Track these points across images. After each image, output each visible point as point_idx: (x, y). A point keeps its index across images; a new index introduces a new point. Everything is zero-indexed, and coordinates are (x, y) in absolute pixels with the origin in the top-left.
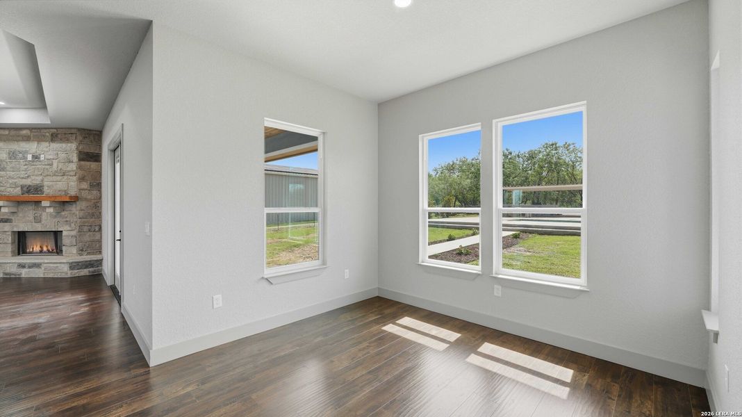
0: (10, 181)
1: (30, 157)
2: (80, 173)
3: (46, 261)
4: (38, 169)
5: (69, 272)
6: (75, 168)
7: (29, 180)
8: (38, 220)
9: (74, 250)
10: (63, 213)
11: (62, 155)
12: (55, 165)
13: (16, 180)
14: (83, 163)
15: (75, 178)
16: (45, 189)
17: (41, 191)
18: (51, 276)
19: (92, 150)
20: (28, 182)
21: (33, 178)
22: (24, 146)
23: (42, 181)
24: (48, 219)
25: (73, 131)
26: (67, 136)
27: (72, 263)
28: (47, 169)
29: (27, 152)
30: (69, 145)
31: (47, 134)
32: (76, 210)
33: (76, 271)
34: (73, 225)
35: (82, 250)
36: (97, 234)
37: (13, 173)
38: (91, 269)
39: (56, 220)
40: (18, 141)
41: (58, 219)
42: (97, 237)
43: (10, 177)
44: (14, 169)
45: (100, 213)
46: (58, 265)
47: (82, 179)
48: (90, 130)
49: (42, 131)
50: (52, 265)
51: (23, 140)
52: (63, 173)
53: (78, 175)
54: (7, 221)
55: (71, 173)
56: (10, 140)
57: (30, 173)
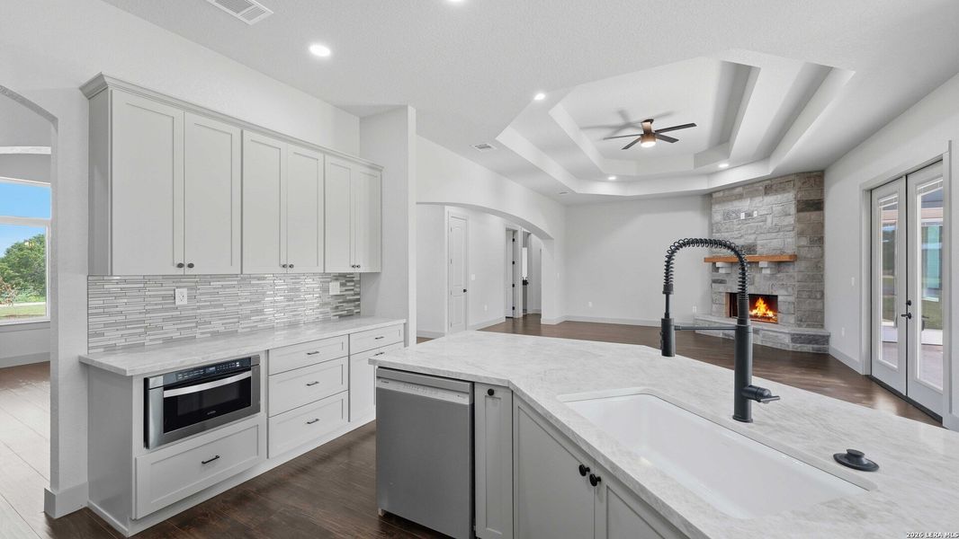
1: (743, 216)
2: (799, 227)
3: (766, 328)
4: (751, 226)
5: (791, 345)
6: (793, 222)
7: (743, 239)
8: (751, 282)
9: (792, 320)
10: (778, 275)
11: (777, 209)
12: (769, 220)
14: (802, 214)
15: (792, 234)
16: (759, 249)
17: (754, 250)
18: (769, 345)
19: (813, 196)
20: (741, 242)
21: (746, 237)
22: (737, 205)
23: (755, 240)
24: (761, 283)
26: (782, 185)
27: (794, 334)
28: (760, 226)
29: (739, 211)
30: (785, 195)
31: (761, 188)
32: (794, 271)
33: (799, 345)
34: (790, 289)
35: (801, 321)
36: (819, 302)
37: (727, 234)
38: (815, 346)
39: (770, 283)
40: (731, 201)
41: (774, 282)
42: (819, 306)
45: (822, 276)
46: (779, 334)
47: (801, 234)
48: (810, 172)
49: (755, 185)
50: (771, 333)
51: (736, 199)
52: (778, 229)
53: (796, 229)
54: (722, 282)
55: (788, 229)
56: (724, 201)
57: (743, 232)
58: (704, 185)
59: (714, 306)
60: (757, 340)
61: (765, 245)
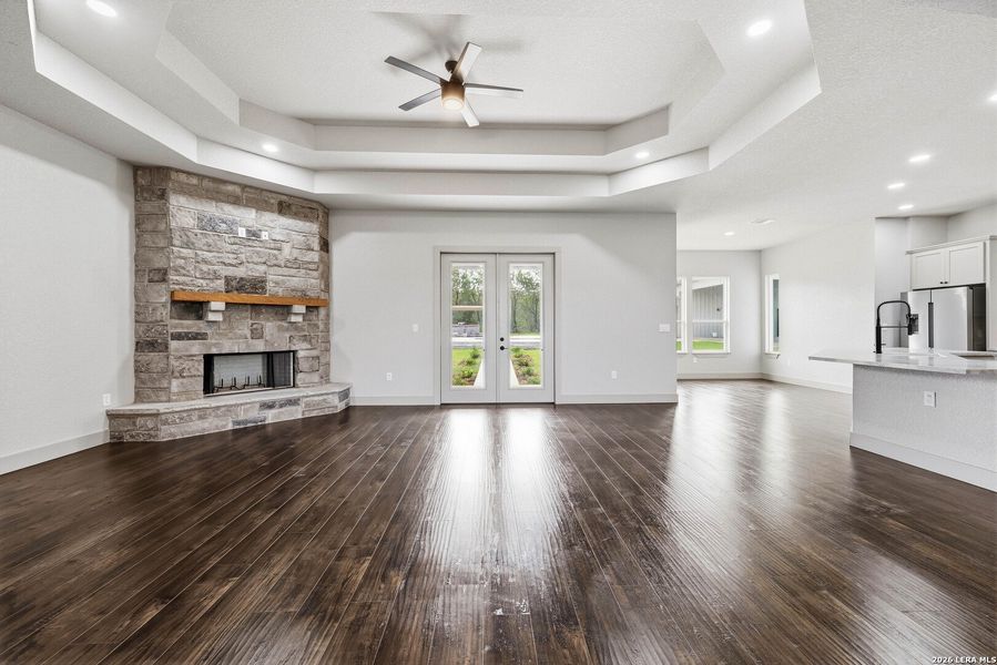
0: (205, 268)
1: (242, 233)
2: (321, 267)
3: (308, 394)
4: (258, 253)
6: (317, 260)
7: (244, 269)
8: (257, 334)
9: (317, 378)
10: (300, 325)
11: (298, 238)
12: (287, 249)
13: (216, 268)
14: (322, 253)
15: (316, 274)
16: (270, 286)
17: (263, 288)
18: (314, 414)
19: (325, 236)
20: (240, 272)
21: (251, 266)
22: (229, 211)
23: (265, 273)
24: (274, 335)
25: (314, 205)
26: (304, 210)
28: (275, 255)
29: (236, 223)
30: (308, 224)
31: (272, 201)
32: (318, 319)
34: (314, 341)
35: (322, 377)
36: (328, 353)
37: (209, 254)
38: (346, 400)
39: (286, 334)
40: (218, 200)
41: (292, 334)
43: (205, 261)
44: (210, 248)
46: (325, 397)
47: (321, 275)
48: (325, 207)
49: (264, 193)
51: (228, 202)
52: (295, 264)
53: (319, 270)
54: (196, 337)
55: (311, 266)
57: (242, 257)
60: (297, 413)
61: (280, 283)
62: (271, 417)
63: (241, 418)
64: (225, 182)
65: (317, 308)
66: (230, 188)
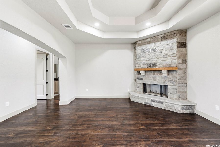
0: (142, 62)
1: (150, 51)
2: (179, 54)
4: (155, 55)
5: (181, 110)
6: (176, 52)
8: (155, 79)
9: (176, 97)
10: (168, 76)
11: (168, 47)
12: (163, 51)
13: (145, 62)
14: (179, 49)
15: (176, 58)
16: (158, 65)
17: (156, 65)
18: (169, 110)
19: (183, 41)
20: (150, 62)
21: (152, 60)
22: (148, 46)
23: (157, 61)
24: (160, 80)
25: (174, 32)
26: (170, 36)
27: (181, 105)
28: (159, 55)
29: (149, 49)
30: (172, 40)
31: (159, 38)
32: (176, 75)
33: (184, 110)
34: (174, 83)
35: (179, 97)
36: (185, 88)
37: (143, 59)
38: (190, 110)
39: (164, 80)
40: (145, 44)
41: (167, 79)
42: (185, 90)
43: (143, 61)
44: (143, 57)
47: (179, 58)
49: (156, 37)
50: (170, 104)
51: (147, 44)
52: (168, 56)
53: (177, 56)
54: (141, 79)
55: (173, 55)
56: (141, 45)
57: (150, 58)
58: (135, 37)
59: (138, 89)
60: (162, 107)
61: (162, 63)
62: (154, 105)
63: (146, 102)
64: (146, 39)
65: (176, 70)
66: (148, 40)
